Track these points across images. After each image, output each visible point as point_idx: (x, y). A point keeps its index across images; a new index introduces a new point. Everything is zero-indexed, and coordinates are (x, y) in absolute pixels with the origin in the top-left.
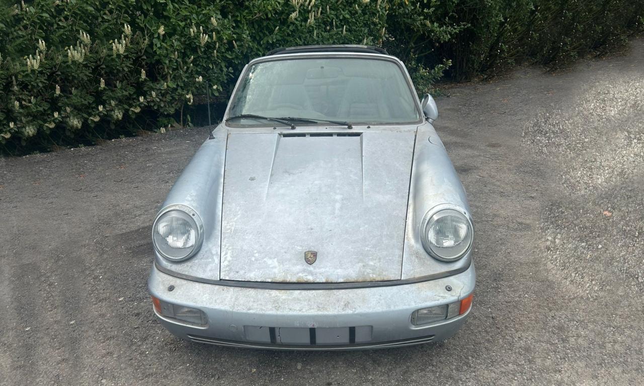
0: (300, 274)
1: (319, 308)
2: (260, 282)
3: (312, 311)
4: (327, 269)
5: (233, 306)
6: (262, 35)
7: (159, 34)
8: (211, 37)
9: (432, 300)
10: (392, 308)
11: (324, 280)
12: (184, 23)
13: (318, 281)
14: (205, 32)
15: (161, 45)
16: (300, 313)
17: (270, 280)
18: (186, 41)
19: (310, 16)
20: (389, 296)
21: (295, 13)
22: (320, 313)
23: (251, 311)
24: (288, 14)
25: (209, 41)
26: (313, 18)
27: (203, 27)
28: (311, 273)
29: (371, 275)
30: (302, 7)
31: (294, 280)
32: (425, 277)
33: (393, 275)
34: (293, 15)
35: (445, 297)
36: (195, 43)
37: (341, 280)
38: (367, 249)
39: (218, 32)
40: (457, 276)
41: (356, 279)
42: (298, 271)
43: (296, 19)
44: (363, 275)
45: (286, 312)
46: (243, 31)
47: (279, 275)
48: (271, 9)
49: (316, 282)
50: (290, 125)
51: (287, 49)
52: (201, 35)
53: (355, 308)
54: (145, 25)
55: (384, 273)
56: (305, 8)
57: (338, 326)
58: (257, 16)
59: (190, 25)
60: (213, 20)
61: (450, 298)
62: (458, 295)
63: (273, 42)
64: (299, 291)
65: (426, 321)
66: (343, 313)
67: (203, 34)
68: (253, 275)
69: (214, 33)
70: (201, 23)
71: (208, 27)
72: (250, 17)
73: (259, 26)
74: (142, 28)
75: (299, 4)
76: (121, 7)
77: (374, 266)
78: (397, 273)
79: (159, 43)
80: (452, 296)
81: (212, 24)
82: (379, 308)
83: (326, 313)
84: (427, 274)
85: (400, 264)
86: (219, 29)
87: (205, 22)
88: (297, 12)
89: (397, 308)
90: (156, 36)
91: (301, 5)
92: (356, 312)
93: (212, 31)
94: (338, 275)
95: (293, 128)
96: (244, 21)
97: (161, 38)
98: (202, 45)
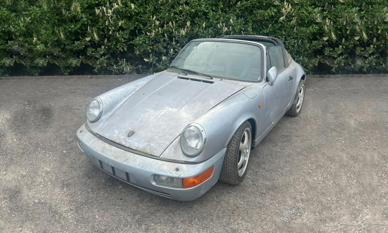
0: (122, 140)
1: (116, 157)
2: (107, 139)
3: (113, 157)
4: (133, 141)
5: (91, 145)
6: (261, 28)
7: (203, 26)
8: (229, 28)
9: (164, 172)
10: (143, 169)
11: (128, 146)
12: (216, 21)
13: (126, 145)
14: (226, 26)
15: (203, 32)
16: (108, 157)
17: (110, 139)
18: (216, 30)
19: (293, 19)
20: (146, 163)
21: (283, 17)
22: (115, 159)
23: (94, 149)
24: (279, 18)
25: (228, 30)
26: (295, 20)
27: (225, 24)
28: (126, 141)
29: (147, 150)
30: (289, 14)
31: (118, 142)
32: (172, 160)
33: (157, 154)
34: (282, 18)
35: (172, 173)
36: (220, 31)
37: (134, 148)
38: (156, 137)
39: (233, 26)
40: (188, 165)
41: (140, 150)
42: (122, 139)
43: (283, 21)
44: (145, 149)
45: (104, 155)
46: (248, 26)
47: (114, 138)
48: (267, 15)
49: (125, 145)
50: (184, 73)
51: (225, 36)
52: (224, 28)
53: (128, 163)
54: (198, 22)
55: (154, 151)
56: (291, 14)
57: (120, 168)
58: (259, 18)
59: (218, 23)
60: (231, 20)
61: (174, 174)
62: (180, 174)
63: (267, 33)
64: (115, 147)
65: (161, 183)
66: (123, 163)
67: (225, 27)
68: (107, 136)
69: (231, 27)
70: (225, 21)
71: (228, 24)
72: (255, 19)
73: (261, 24)
74: (196, 24)
75: (287, 12)
76: (188, 14)
77: (152, 146)
78: (159, 153)
79: (202, 31)
80: (176, 174)
81: (230, 22)
82: (138, 167)
83: (117, 160)
84: (173, 159)
85: (164, 149)
86: (234, 25)
87: (227, 21)
88: (285, 17)
89: (145, 170)
90: (201, 27)
91: (289, 13)
92: (128, 165)
93: (230, 26)
94: (135, 145)
95: (186, 75)
96: (250, 21)
97: (204, 28)
98: (224, 32)
